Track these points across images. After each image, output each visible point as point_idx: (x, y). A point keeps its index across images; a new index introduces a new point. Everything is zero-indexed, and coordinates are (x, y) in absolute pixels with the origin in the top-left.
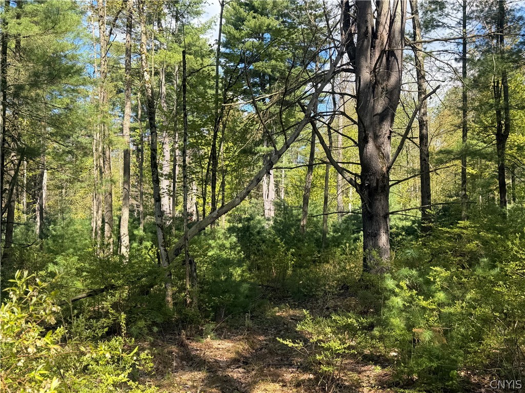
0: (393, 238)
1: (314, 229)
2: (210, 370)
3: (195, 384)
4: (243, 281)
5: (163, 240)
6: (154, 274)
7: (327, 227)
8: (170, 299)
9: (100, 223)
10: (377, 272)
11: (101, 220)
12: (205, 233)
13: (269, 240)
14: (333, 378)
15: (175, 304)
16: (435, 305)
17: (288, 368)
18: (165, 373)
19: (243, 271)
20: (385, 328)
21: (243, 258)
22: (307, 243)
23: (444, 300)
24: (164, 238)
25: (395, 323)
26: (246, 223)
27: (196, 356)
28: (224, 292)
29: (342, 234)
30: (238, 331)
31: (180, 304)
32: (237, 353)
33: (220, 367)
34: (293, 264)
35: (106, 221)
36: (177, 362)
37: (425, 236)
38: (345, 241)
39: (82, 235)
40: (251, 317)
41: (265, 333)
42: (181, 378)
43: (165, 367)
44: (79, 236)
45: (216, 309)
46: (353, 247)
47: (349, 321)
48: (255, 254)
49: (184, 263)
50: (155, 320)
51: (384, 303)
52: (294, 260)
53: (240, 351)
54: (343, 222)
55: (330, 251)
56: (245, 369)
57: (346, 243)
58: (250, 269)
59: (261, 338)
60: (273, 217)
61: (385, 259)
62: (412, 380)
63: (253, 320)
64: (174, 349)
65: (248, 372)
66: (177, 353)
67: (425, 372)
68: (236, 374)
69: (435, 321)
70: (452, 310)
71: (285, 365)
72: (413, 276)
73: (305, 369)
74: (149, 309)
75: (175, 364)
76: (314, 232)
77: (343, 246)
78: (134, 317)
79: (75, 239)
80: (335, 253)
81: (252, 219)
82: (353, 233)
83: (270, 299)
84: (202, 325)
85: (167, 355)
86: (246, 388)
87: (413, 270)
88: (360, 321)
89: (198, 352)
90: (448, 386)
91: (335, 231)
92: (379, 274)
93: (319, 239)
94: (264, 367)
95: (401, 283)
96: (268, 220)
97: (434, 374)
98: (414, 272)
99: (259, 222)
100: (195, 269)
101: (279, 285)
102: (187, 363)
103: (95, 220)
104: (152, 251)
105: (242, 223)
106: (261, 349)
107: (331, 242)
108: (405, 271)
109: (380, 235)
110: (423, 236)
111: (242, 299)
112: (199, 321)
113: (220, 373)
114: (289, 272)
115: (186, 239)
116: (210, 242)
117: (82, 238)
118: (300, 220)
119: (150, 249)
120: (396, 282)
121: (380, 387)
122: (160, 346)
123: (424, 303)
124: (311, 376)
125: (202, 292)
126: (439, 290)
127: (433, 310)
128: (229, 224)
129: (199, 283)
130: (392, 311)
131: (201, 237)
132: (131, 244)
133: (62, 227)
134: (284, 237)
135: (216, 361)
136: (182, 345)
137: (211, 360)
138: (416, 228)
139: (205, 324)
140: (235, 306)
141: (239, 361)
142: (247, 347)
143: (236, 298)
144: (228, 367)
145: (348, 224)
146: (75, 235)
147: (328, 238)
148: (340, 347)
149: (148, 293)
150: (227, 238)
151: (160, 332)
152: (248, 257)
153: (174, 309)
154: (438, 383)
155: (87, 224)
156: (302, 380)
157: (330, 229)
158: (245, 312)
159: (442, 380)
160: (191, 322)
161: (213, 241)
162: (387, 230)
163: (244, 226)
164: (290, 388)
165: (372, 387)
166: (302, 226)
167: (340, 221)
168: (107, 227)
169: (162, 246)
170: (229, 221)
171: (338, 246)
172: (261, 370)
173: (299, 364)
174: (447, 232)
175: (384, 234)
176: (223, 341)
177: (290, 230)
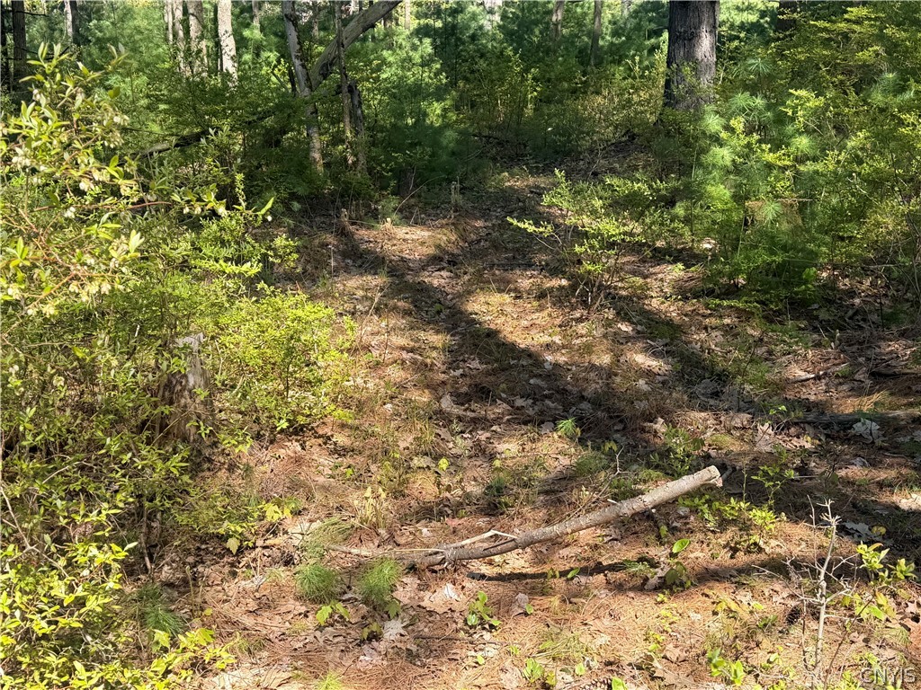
0: (724, 44)
1: (576, 31)
2: (392, 272)
3: (369, 295)
4: (446, 126)
5: (298, 47)
6: (287, 109)
7: (601, 25)
8: (317, 155)
9: (179, 14)
10: (688, 107)
11: (181, 8)
12: (373, 38)
13: (492, 52)
14: (601, 285)
15: (327, 165)
16: (789, 160)
17: (526, 270)
18: (318, 277)
19: (445, 110)
20: (695, 203)
21: (446, 84)
22: (562, 56)
23: (807, 151)
24: (299, 43)
25: (714, 194)
26: (449, 19)
27: (368, 252)
28: (413, 145)
29: (629, 38)
30: (438, 212)
31: (336, 166)
32: (438, 247)
33: (409, 269)
34: (536, 97)
35: (191, 11)
36: (335, 261)
37: (783, 39)
38: (632, 52)
39: (149, 39)
40: (461, 189)
41: (485, 215)
42: (344, 285)
43: (316, 268)
44: (145, 39)
45: (399, 173)
46: (646, 63)
47: (636, 186)
48: (467, 80)
49: (339, 90)
50: (295, 190)
51: (698, 159)
52: (538, 89)
53: (443, 245)
54: (631, 16)
55: (605, 71)
56: (451, 272)
57: (634, 55)
58: (457, 108)
59: (479, 223)
60: (499, 7)
61: (705, 82)
62: (736, 285)
63: (463, 194)
64: (331, 240)
65: (458, 277)
66: (337, 247)
67: (761, 272)
68: (438, 279)
69: (786, 189)
70: (819, 167)
71: (519, 265)
72: (756, 107)
73: (555, 272)
74: (282, 172)
75: (333, 264)
76: (576, 36)
77: (630, 62)
78: (257, 185)
79: (138, 45)
80: (614, 75)
81: (461, 12)
82: (649, 38)
83: (494, 159)
84: (376, 202)
85: (319, 249)
86: (454, 301)
87: (757, 97)
88: (655, 186)
89: (371, 245)
90: (797, 293)
91: (615, 34)
92: (692, 111)
93: (586, 48)
94: (485, 269)
95: (732, 122)
96: (491, 12)
97: (774, 275)
98: (759, 102)
99: (474, 17)
100: (360, 103)
101: (510, 135)
102: (354, 261)
103: (169, 9)
104: (279, 70)
105: (441, 19)
106: (479, 241)
107: (606, 54)
108: (742, 99)
109: (700, 37)
110: (778, 39)
111: (445, 157)
112: (369, 195)
113: (409, 278)
114: (529, 110)
115: (340, 44)
116: (386, 53)
117: (150, 45)
118: (550, 13)
119: (275, 66)
120: (723, 121)
121: (679, 297)
122: (305, 234)
123: (770, 157)
124: (564, 282)
125: (374, 144)
126: (802, 133)
127: (784, 169)
128: (418, 21)
129: (368, 129)
130: (710, 173)
131: (367, 43)
132: (241, 56)
133: (112, 23)
134: (520, 45)
135: (403, 260)
136: (343, 233)
137: (393, 258)
138: (766, 26)
139: (380, 201)
140: (433, 170)
141: (441, 259)
142: (454, 239)
143: (433, 155)
144: (424, 270)
145: (640, 20)
146: (137, 37)
147: (603, 46)
148: (617, 231)
149: (278, 143)
150: (414, 48)
151: (304, 212)
152: (453, 84)
153: (325, 175)
154: (781, 289)
155: (156, 17)
156: (548, 289)
157: (607, 29)
158: (449, 181)
159: (787, 284)
160: (357, 195)
161: (390, 52)
162: (714, 27)
163: (446, 24)
164: (528, 301)
165: (666, 298)
166: (554, 24)
167: (626, 13)
168: (193, 21)
169: (297, 57)
170: (418, 16)
171: (619, 63)
172: (479, 274)
173: (543, 263)
174: (825, 30)
175: (708, 35)
176: (413, 229)
177: (532, 32)
